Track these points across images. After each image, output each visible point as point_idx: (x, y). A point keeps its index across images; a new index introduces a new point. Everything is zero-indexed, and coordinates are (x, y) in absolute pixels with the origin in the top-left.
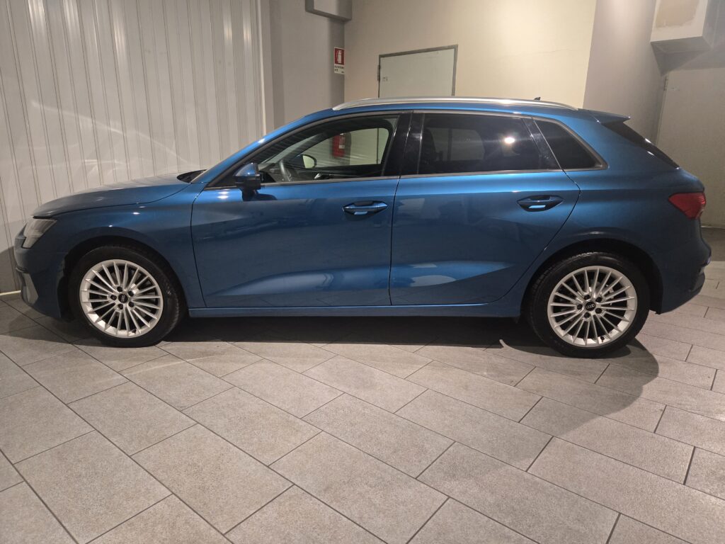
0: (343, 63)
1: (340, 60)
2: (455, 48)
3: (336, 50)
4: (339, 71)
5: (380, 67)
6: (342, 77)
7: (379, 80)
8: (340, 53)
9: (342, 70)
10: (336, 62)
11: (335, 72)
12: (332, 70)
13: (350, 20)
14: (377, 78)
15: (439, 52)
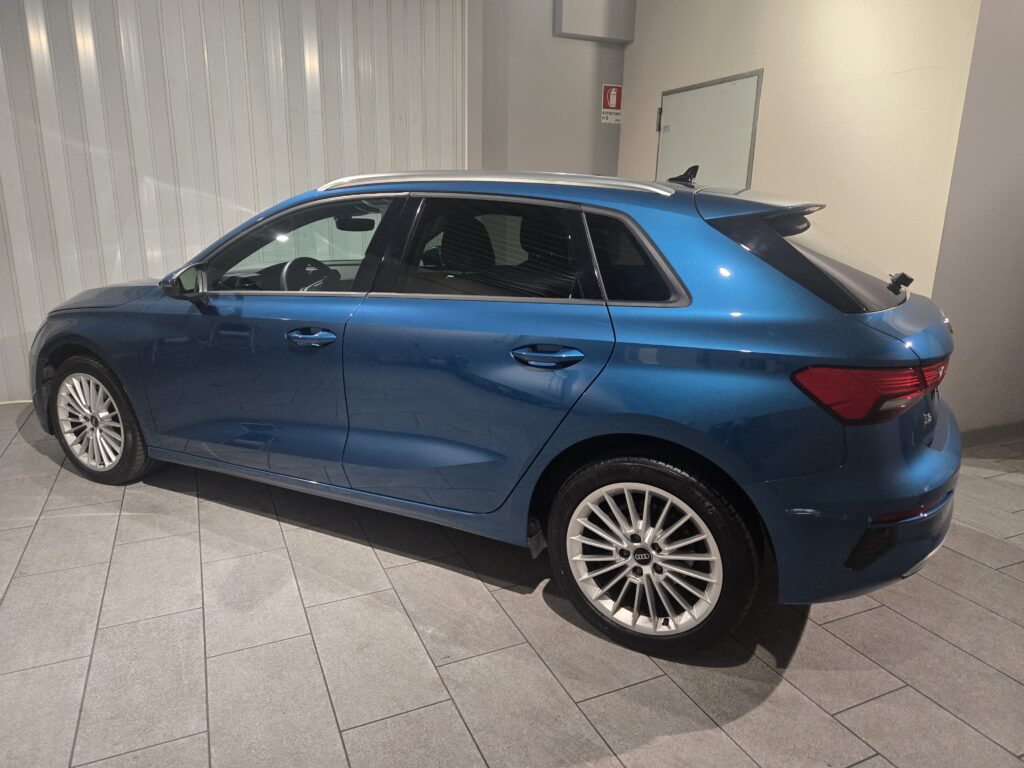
0: (618, 106)
1: (613, 101)
2: (758, 74)
3: (607, 90)
4: (612, 119)
5: (660, 111)
6: (616, 129)
7: (659, 129)
8: (614, 92)
9: (618, 117)
10: (606, 106)
11: (603, 121)
12: (598, 116)
13: (631, 42)
14: (655, 127)
15: (738, 82)
